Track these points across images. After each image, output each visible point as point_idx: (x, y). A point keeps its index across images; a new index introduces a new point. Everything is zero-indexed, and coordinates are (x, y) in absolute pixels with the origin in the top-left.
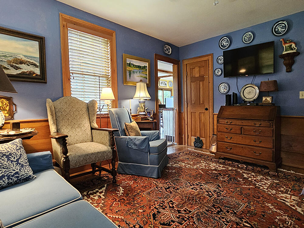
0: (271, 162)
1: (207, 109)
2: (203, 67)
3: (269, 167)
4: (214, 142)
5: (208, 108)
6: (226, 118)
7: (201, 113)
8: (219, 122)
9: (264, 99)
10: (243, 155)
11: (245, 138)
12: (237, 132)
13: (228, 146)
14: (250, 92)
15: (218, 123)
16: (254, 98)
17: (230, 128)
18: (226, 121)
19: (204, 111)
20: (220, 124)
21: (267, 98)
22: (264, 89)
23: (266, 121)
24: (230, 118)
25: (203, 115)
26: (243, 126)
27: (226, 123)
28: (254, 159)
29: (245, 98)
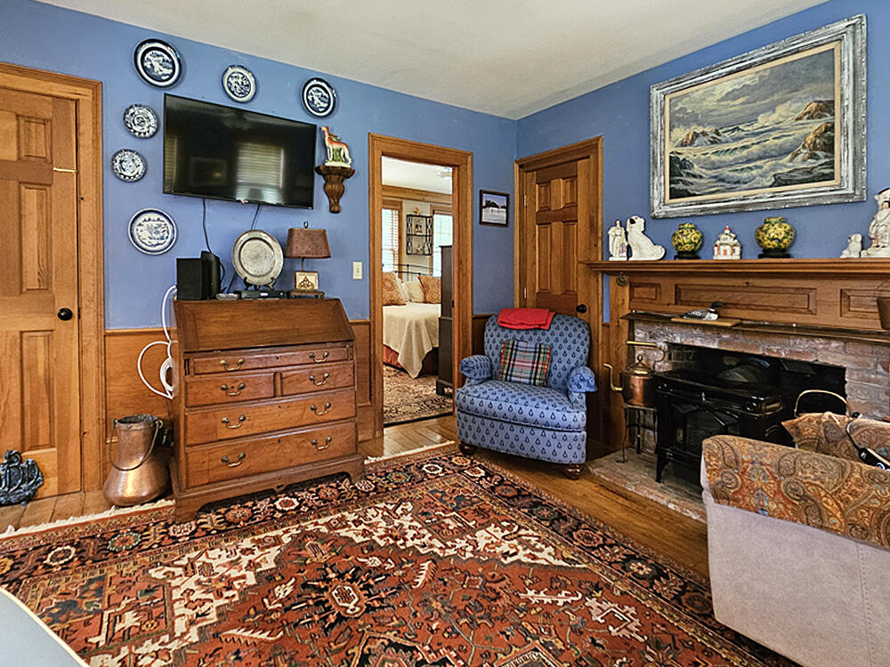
0: (353, 454)
1: (66, 315)
2: (45, 122)
3: (349, 472)
4: (131, 456)
5: (75, 312)
6: (222, 350)
7: (25, 335)
8: (191, 370)
9: (300, 278)
10: (281, 465)
11: (289, 407)
12: (263, 391)
13: (230, 454)
14: (257, 256)
15: (187, 373)
16: (272, 275)
17: (236, 385)
18: (222, 362)
19: (48, 322)
20: (196, 374)
21: (308, 277)
22: (303, 251)
23: (339, 344)
24: (233, 346)
25: (41, 341)
26: (278, 369)
27: (222, 369)
28: (312, 463)
29: (247, 275)
